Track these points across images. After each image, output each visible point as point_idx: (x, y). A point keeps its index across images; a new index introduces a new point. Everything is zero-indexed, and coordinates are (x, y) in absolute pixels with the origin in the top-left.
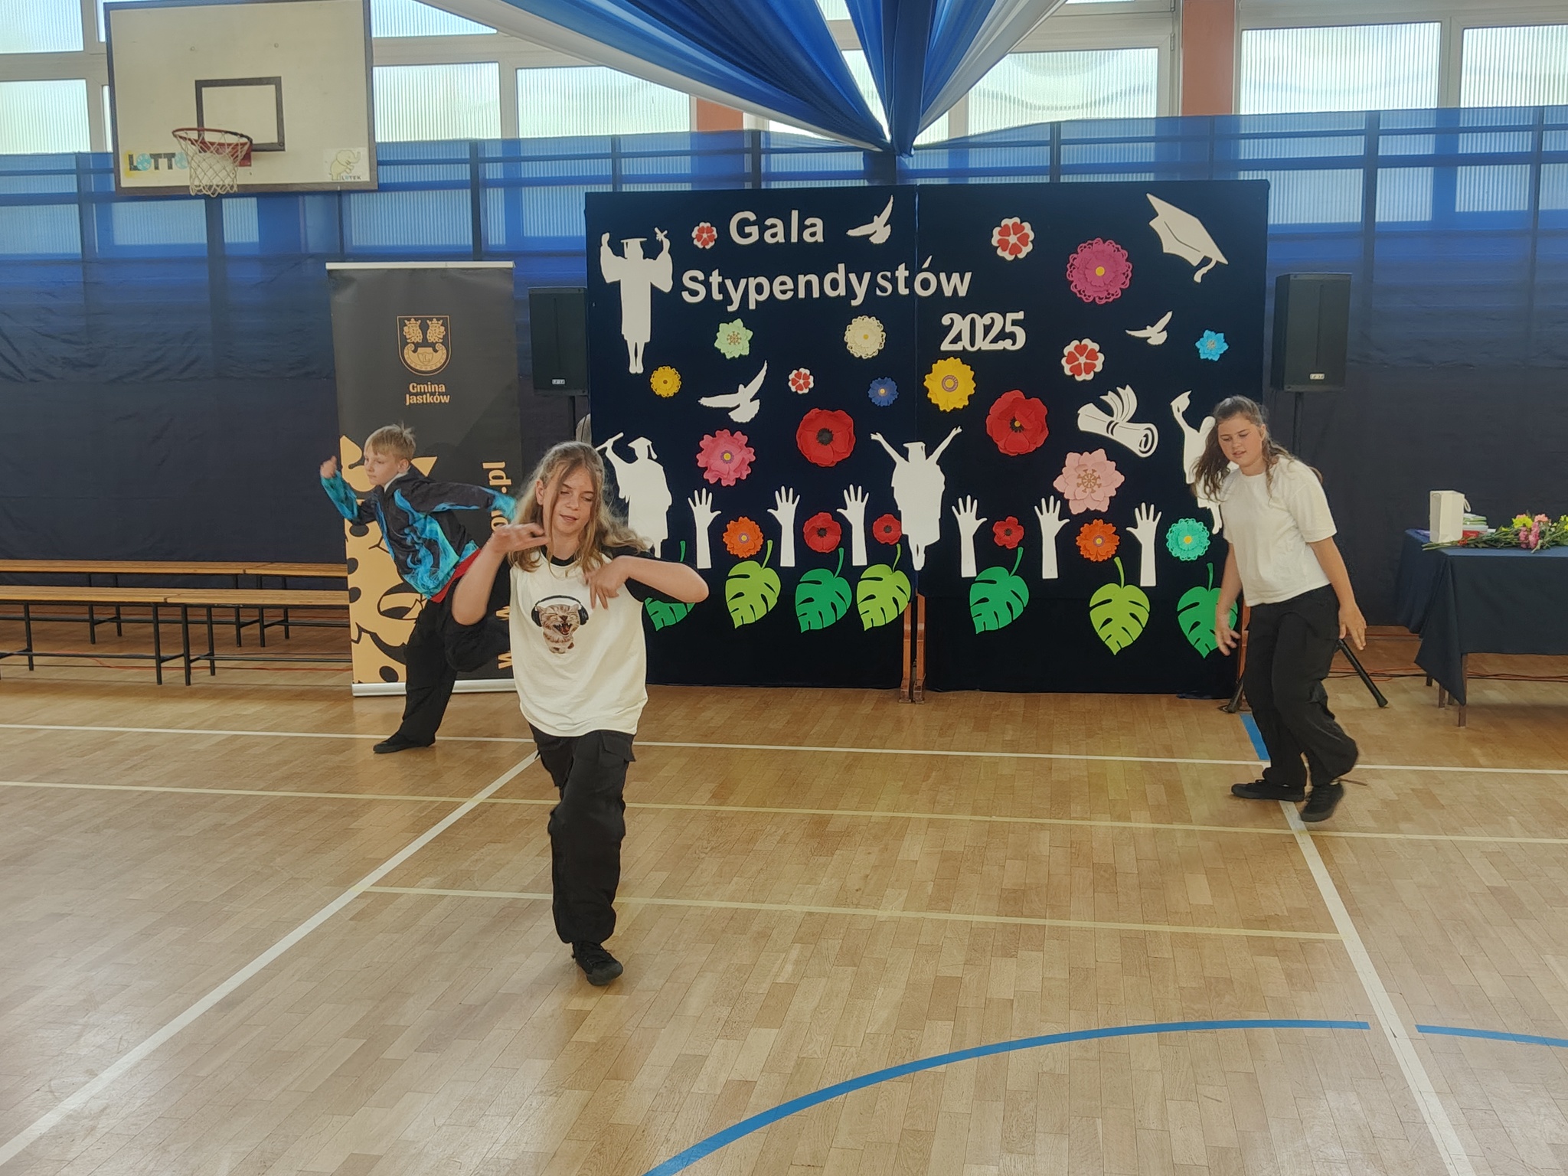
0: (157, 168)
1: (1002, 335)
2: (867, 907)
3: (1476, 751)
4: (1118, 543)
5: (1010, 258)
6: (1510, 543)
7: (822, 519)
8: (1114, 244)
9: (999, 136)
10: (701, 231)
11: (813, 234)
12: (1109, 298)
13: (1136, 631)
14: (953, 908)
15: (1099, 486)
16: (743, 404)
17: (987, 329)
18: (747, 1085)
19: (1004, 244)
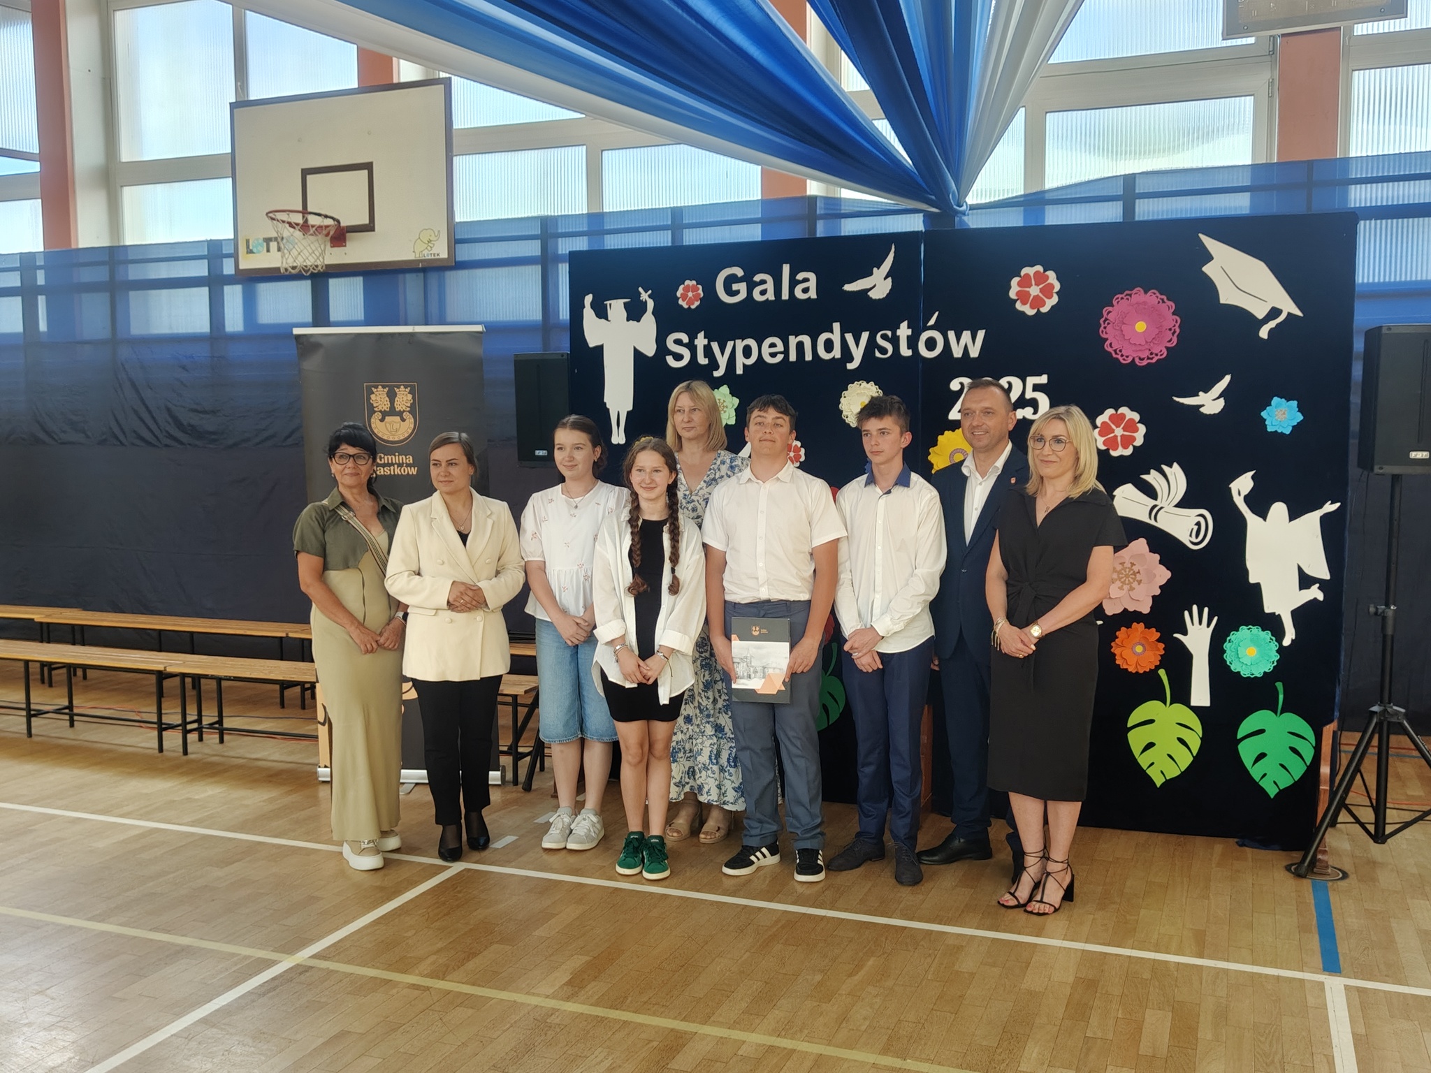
0: (268, 251)
1: (1022, 403)
4: (1163, 652)
5: (1031, 312)
8: (1158, 294)
10: (687, 289)
11: (806, 290)
12: (1152, 359)
13: (1185, 760)
15: (1140, 582)
19: (1024, 297)
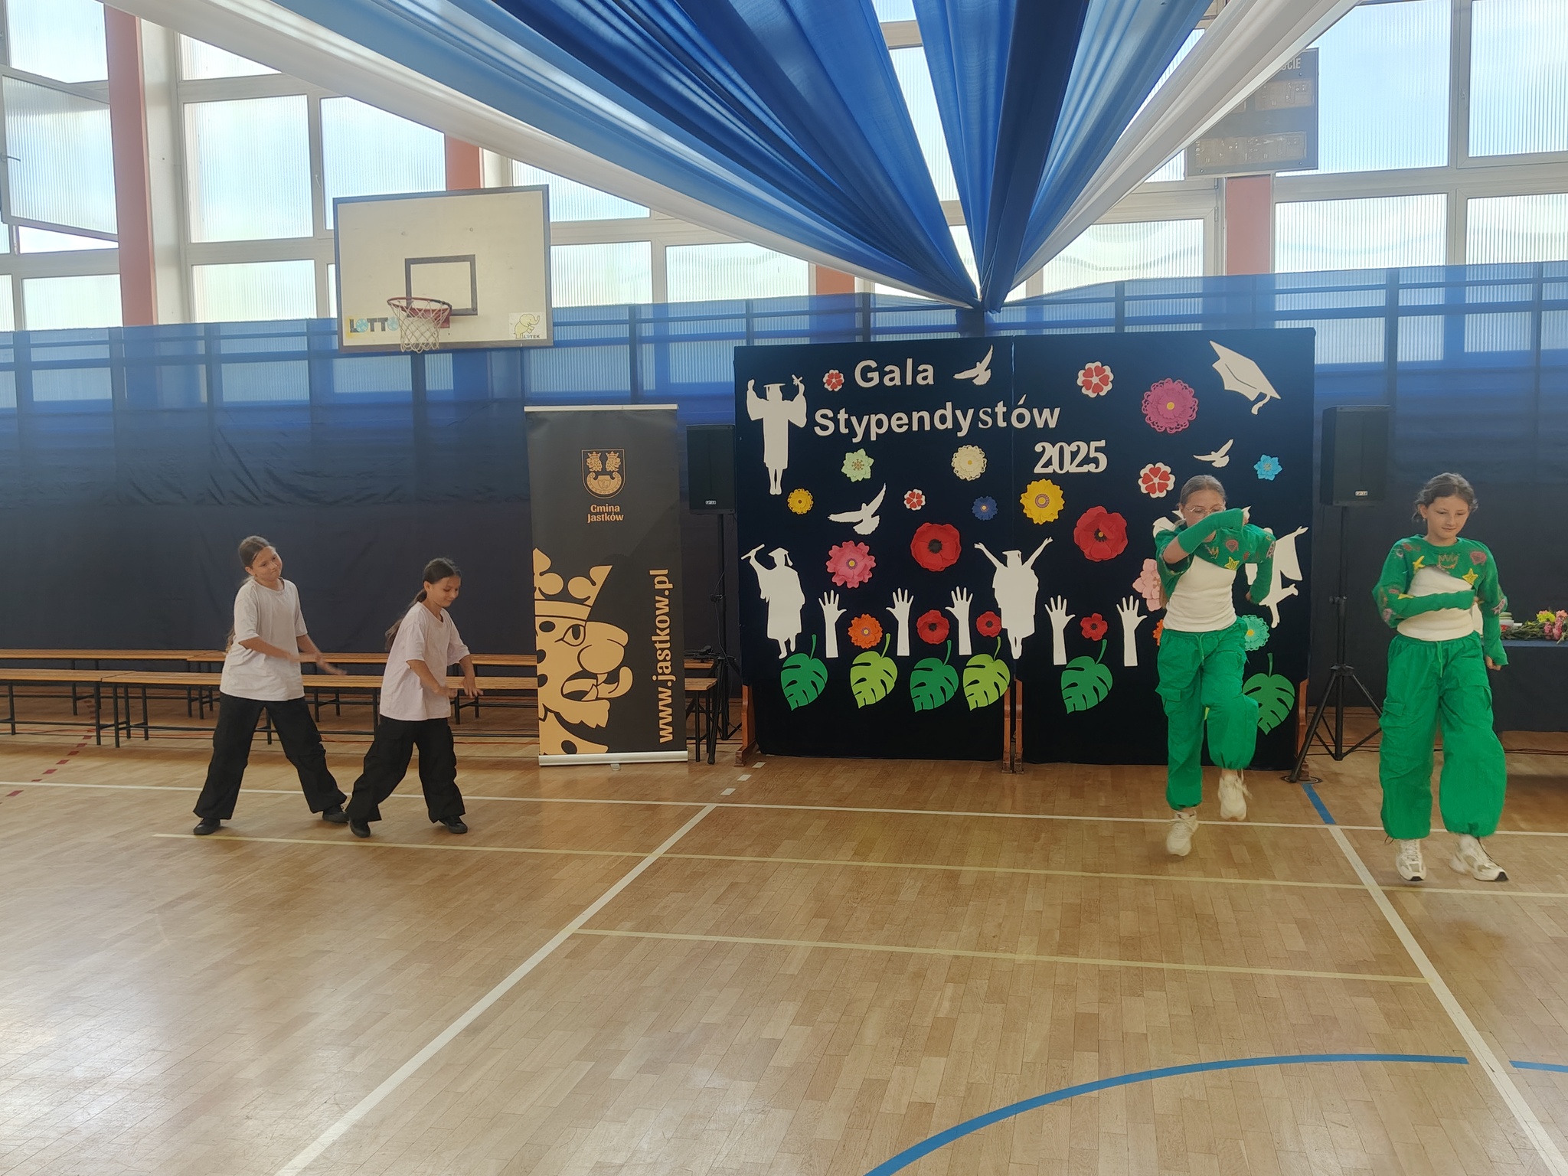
0: (372, 330)
1: (1087, 460)
2: (1005, 951)
3: (1516, 816)
5: (1093, 395)
6: (1535, 635)
7: (933, 615)
8: (1182, 383)
9: (1073, 294)
10: (831, 377)
11: (925, 378)
12: (1178, 429)
14: (1080, 953)
16: (865, 520)
17: (1074, 455)
18: (927, 1107)
19: (1087, 384)
